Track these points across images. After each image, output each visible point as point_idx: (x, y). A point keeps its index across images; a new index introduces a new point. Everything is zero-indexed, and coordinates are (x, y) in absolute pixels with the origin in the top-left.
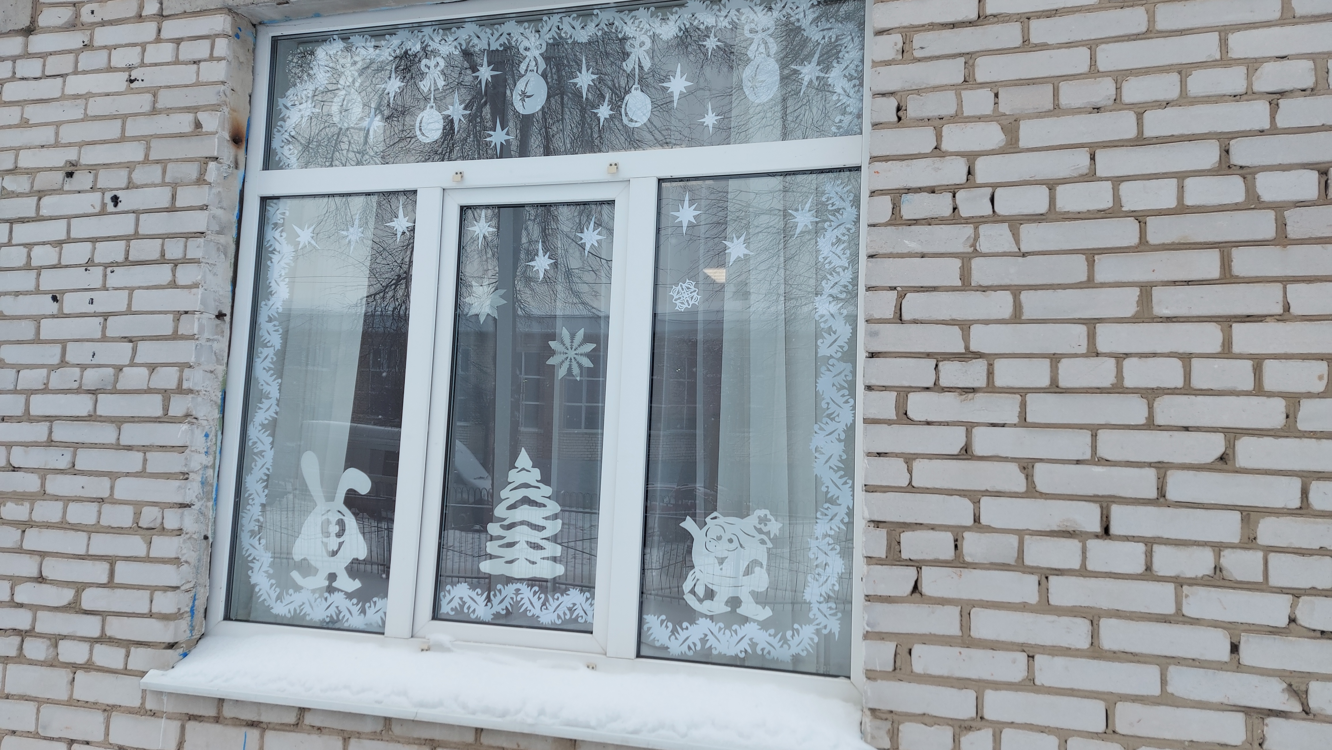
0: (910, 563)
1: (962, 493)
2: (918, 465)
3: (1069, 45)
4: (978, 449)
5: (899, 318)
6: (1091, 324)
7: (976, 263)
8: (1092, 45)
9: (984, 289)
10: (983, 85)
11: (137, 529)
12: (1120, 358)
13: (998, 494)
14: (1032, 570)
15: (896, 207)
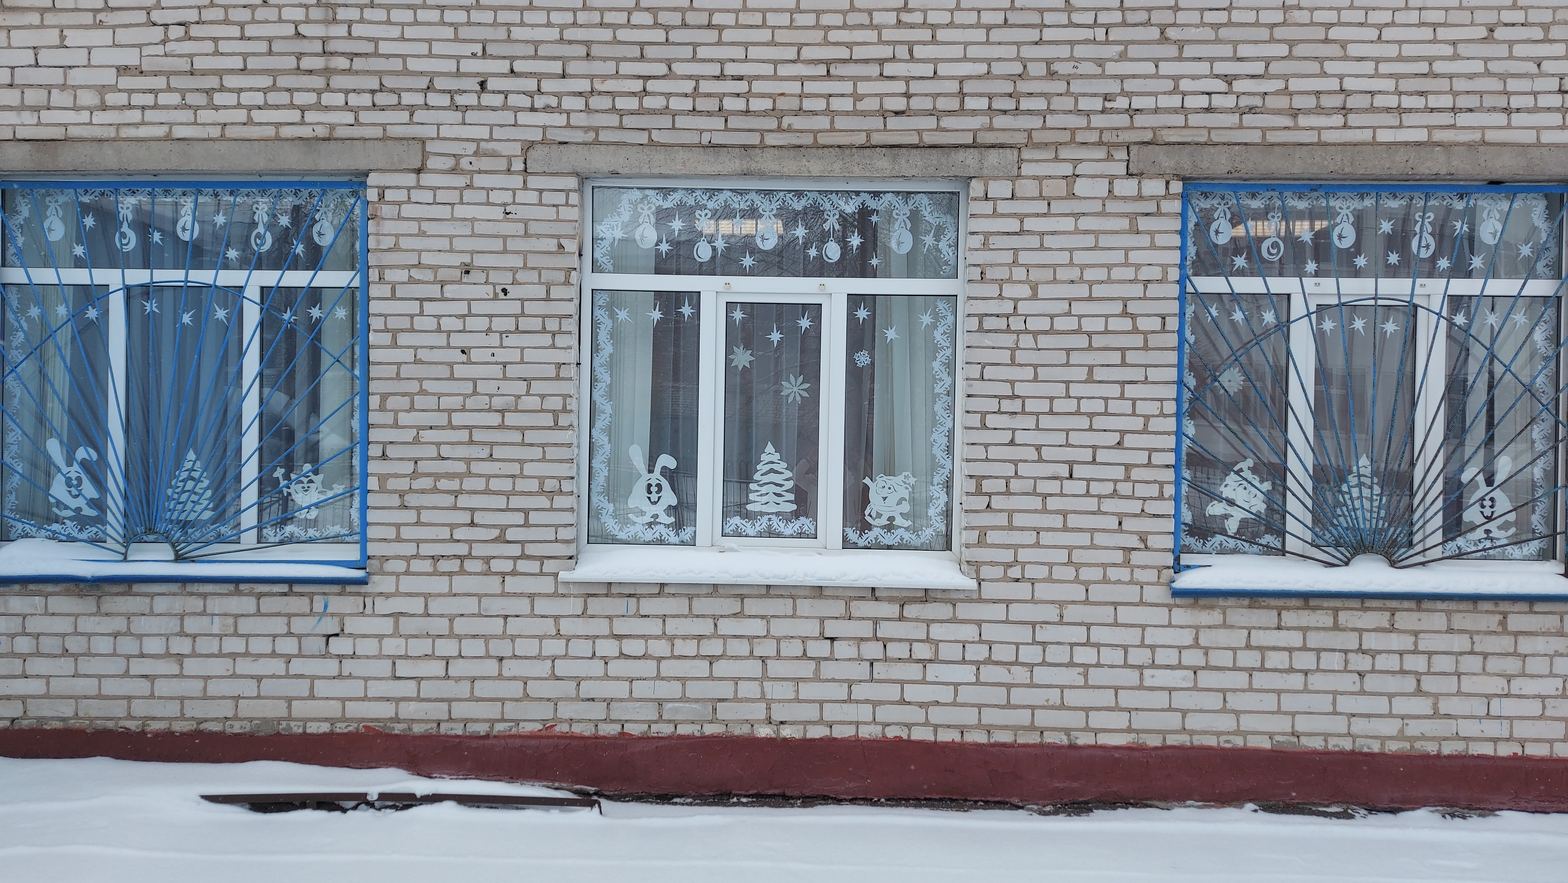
0: (986, 494)
1: (1010, 461)
2: (990, 449)
3: (1061, 250)
4: (1017, 441)
5: (982, 378)
6: (1067, 383)
7: (1018, 352)
8: (1071, 251)
9: (1021, 365)
10: (1022, 265)
11: (542, 492)
12: (1079, 399)
13: (1026, 461)
14: (1039, 495)
15: (981, 323)
